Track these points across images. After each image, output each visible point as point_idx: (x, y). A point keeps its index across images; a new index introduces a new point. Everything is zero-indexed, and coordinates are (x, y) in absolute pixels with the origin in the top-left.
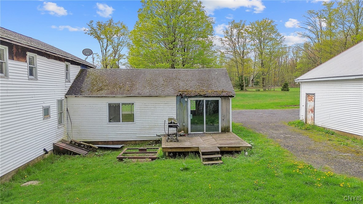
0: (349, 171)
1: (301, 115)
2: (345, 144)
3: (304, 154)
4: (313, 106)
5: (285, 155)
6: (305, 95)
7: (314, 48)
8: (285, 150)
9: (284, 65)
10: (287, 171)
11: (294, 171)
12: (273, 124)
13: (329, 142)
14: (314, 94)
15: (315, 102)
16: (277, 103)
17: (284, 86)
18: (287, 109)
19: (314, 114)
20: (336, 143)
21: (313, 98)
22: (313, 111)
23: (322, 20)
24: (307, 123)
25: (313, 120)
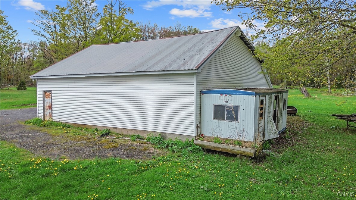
0: (82, 155)
1: (39, 113)
2: (79, 134)
3: (42, 149)
4: (50, 103)
5: (21, 154)
6: (42, 93)
7: (51, 48)
8: (22, 149)
9: (19, 63)
10: (23, 169)
11: (31, 168)
12: (7, 125)
13: (66, 134)
14: (51, 91)
15: (53, 99)
16: (12, 102)
17: (21, 84)
18: (24, 108)
19: (52, 111)
20: (72, 134)
21: (50, 94)
22: (50, 107)
23: (56, 22)
24: (46, 120)
25: (51, 116)
